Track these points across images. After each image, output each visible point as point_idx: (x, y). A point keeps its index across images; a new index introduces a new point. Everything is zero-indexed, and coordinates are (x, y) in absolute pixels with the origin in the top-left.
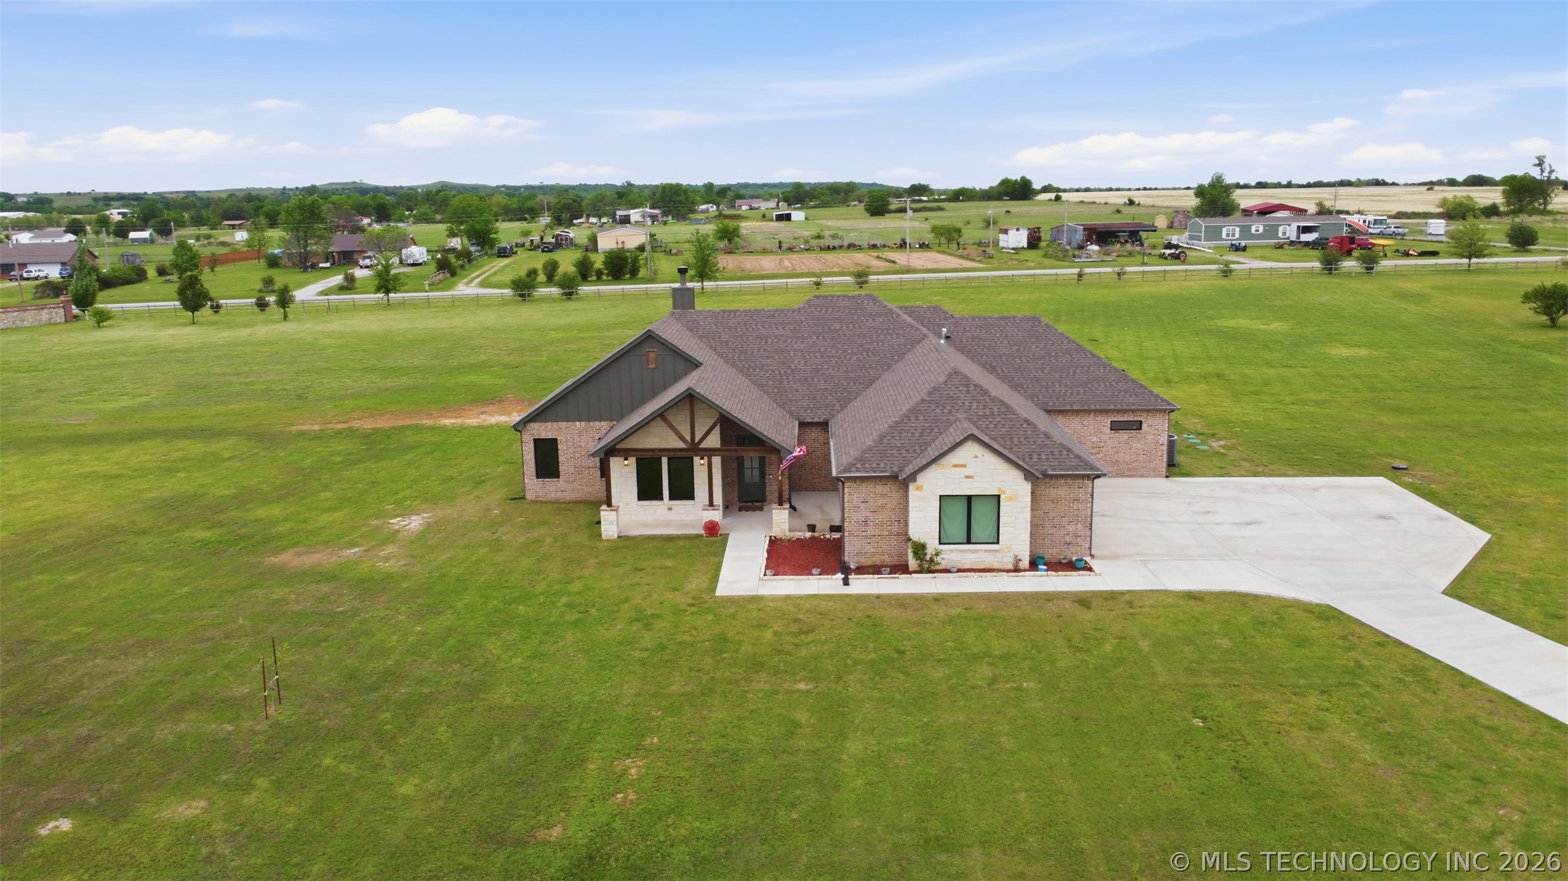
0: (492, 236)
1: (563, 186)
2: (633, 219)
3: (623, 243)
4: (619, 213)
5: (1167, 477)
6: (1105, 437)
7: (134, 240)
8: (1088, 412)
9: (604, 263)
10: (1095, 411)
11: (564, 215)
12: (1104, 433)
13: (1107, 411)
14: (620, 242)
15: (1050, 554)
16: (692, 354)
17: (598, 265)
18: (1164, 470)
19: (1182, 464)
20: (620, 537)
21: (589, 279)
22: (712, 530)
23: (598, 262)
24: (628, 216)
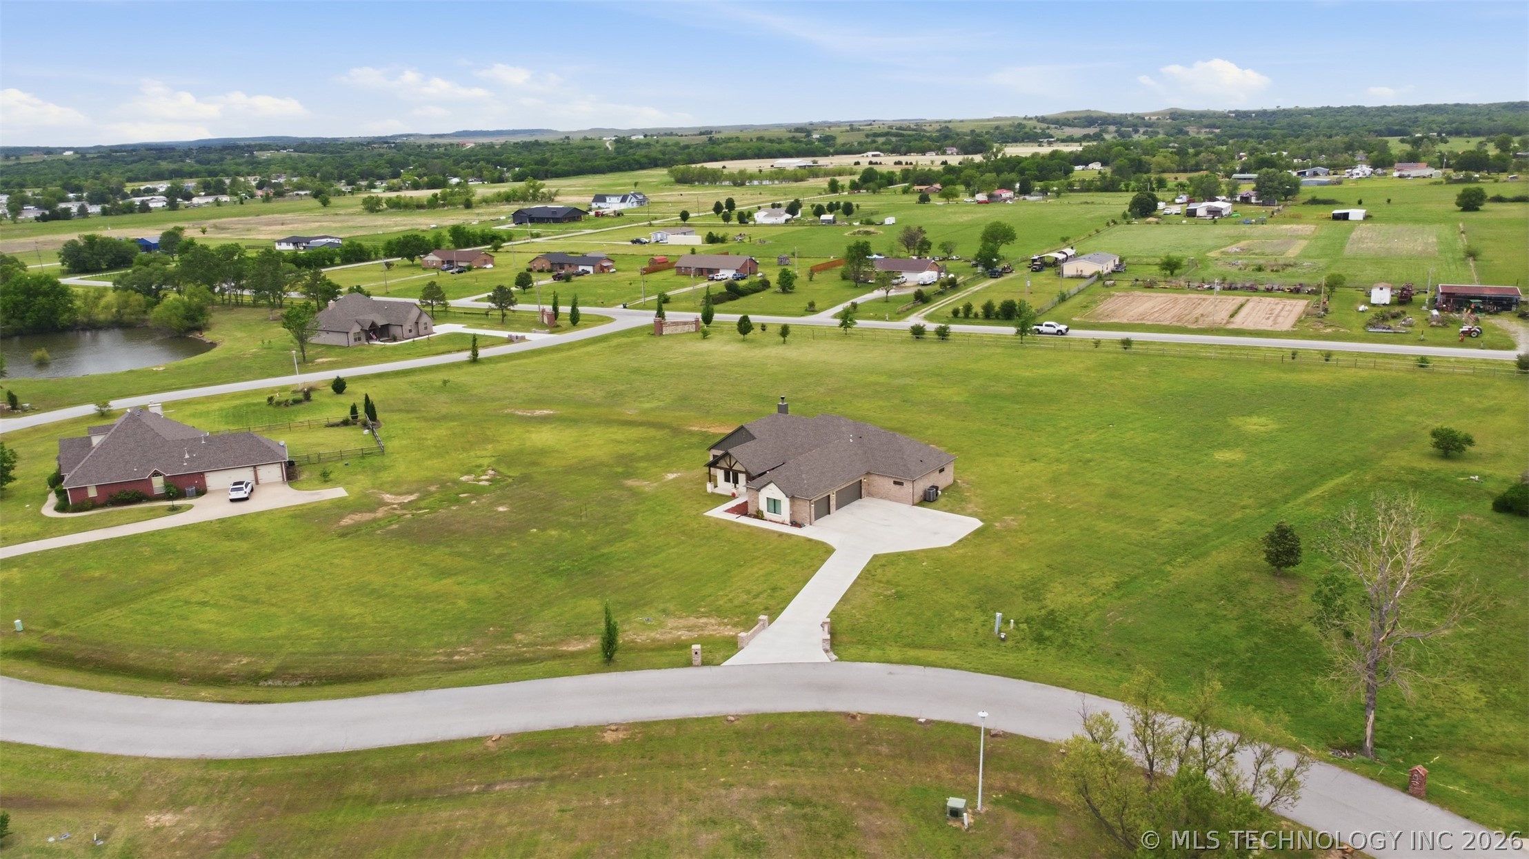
3: (1082, 271)
5: (912, 505)
6: (892, 487)
8: (885, 476)
9: (1000, 307)
10: (888, 476)
12: (891, 485)
13: (892, 477)
14: (1079, 270)
15: (799, 521)
16: (756, 434)
17: (997, 309)
18: (912, 502)
19: (936, 502)
20: (712, 492)
21: (991, 317)
22: (733, 496)
23: (997, 307)
24: (1195, 210)
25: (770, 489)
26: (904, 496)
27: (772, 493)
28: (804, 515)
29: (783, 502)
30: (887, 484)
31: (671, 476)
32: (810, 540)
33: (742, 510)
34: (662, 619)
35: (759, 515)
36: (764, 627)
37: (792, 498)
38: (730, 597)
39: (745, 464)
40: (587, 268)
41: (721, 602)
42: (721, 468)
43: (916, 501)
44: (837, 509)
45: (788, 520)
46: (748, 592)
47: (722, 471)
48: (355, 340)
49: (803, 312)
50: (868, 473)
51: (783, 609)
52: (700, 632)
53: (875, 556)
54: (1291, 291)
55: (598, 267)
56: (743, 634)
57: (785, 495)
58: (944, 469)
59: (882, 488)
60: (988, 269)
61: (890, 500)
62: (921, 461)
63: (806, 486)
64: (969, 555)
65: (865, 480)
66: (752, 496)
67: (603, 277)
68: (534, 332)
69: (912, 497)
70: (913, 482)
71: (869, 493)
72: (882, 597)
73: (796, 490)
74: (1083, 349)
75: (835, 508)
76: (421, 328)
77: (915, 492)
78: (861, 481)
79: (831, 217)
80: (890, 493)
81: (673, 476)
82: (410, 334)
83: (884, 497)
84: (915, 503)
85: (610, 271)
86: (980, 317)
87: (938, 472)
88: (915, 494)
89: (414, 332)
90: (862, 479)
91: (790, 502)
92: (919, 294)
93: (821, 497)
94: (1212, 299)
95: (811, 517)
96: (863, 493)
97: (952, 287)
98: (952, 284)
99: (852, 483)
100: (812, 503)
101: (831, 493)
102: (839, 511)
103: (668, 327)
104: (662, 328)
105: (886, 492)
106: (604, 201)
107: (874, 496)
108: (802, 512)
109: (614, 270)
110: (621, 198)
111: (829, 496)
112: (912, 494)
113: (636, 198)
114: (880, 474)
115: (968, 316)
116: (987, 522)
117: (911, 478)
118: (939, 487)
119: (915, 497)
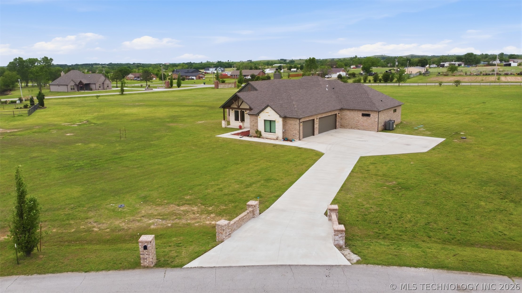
0: (371, 69)
1: (457, 55)
2: (445, 65)
3: (411, 72)
4: (441, 64)
5: (377, 131)
7: (292, 71)
8: (355, 110)
9: (382, 77)
10: (357, 110)
11: (419, 64)
12: (360, 117)
13: (360, 110)
14: (410, 72)
15: (290, 138)
16: (257, 88)
17: (380, 77)
18: (377, 129)
19: (394, 130)
20: (225, 127)
21: (377, 82)
22: (240, 128)
23: (380, 76)
24: (444, 64)
25: (267, 113)
26: (370, 125)
27: (269, 116)
28: (294, 132)
29: (277, 122)
30: (357, 116)
33: (246, 134)
34: (137, 206)
35: (259, 135)
36: (253, 215)
37: (285, 118)
38: (221, 186)
39: (249, 102)
40: (193, 77)
41: (209, 191)
42: (233, 109)
43: (380, 129)
44: (319, 133)
45: (281, 136)
46: (242, 182)
47: (234, 111)
48: (71, 89)
50: (342, 109)
51: (278, 197)
52: (177, 221)
53: (362, 157)
54: (518, 74)
55: (198, 77)
56: (223, 222)
57: (278, 116)
58: (396, 110)
59: (353, 120)
60: (367, 73)
61: (359, 129)
62: (382, 101)
63: (296, 109)
64: (446, 156)
65: (338, 114)
66: (253, 121)
67: (199, 80)
68: (159, 88)
69: (377, 125)
70: (379, 112)
71: (341, 125)
72: (385, 186)
73: (288, 112)
74: (434, 86)
75: (318, 131)
76: (105, 86)
77: (379, 121)
78: (336, 114)
79: (295, 69)
80: (359, 123)
81: (201, 122)
82: (100, 89)
83: (354, 127)
84: (379, 131)
85: (203, 78)
86: (372, 82)
87: (393, 111)
88: (379, 123)
89: (102, 88)
90: (337, 112)
91: (283, 121)
92: (340, 77)
93: (308, 120)
94: (481, 77)
95: (301, 134)
96: (337, 124)
97: (353, 77)
98: (353, 75)
99: (330, 114)
100: (301, 123)
101: (315, 118)
102: (320, 135)
103: (221, 85)
104: (218, 86)
105: (356, 123)
106: (209, 70)
107: (346, 127)
108: (293, 129)
109: (205, 78)
110: (215, 69)
111: (314, 120)
112: (377, 123)
113: (221, 69)
114: (351, 108)
115: (366, 81)
116: (447, 138)
117: (377, 108)
118: (394, 121)
119: (379, 125)
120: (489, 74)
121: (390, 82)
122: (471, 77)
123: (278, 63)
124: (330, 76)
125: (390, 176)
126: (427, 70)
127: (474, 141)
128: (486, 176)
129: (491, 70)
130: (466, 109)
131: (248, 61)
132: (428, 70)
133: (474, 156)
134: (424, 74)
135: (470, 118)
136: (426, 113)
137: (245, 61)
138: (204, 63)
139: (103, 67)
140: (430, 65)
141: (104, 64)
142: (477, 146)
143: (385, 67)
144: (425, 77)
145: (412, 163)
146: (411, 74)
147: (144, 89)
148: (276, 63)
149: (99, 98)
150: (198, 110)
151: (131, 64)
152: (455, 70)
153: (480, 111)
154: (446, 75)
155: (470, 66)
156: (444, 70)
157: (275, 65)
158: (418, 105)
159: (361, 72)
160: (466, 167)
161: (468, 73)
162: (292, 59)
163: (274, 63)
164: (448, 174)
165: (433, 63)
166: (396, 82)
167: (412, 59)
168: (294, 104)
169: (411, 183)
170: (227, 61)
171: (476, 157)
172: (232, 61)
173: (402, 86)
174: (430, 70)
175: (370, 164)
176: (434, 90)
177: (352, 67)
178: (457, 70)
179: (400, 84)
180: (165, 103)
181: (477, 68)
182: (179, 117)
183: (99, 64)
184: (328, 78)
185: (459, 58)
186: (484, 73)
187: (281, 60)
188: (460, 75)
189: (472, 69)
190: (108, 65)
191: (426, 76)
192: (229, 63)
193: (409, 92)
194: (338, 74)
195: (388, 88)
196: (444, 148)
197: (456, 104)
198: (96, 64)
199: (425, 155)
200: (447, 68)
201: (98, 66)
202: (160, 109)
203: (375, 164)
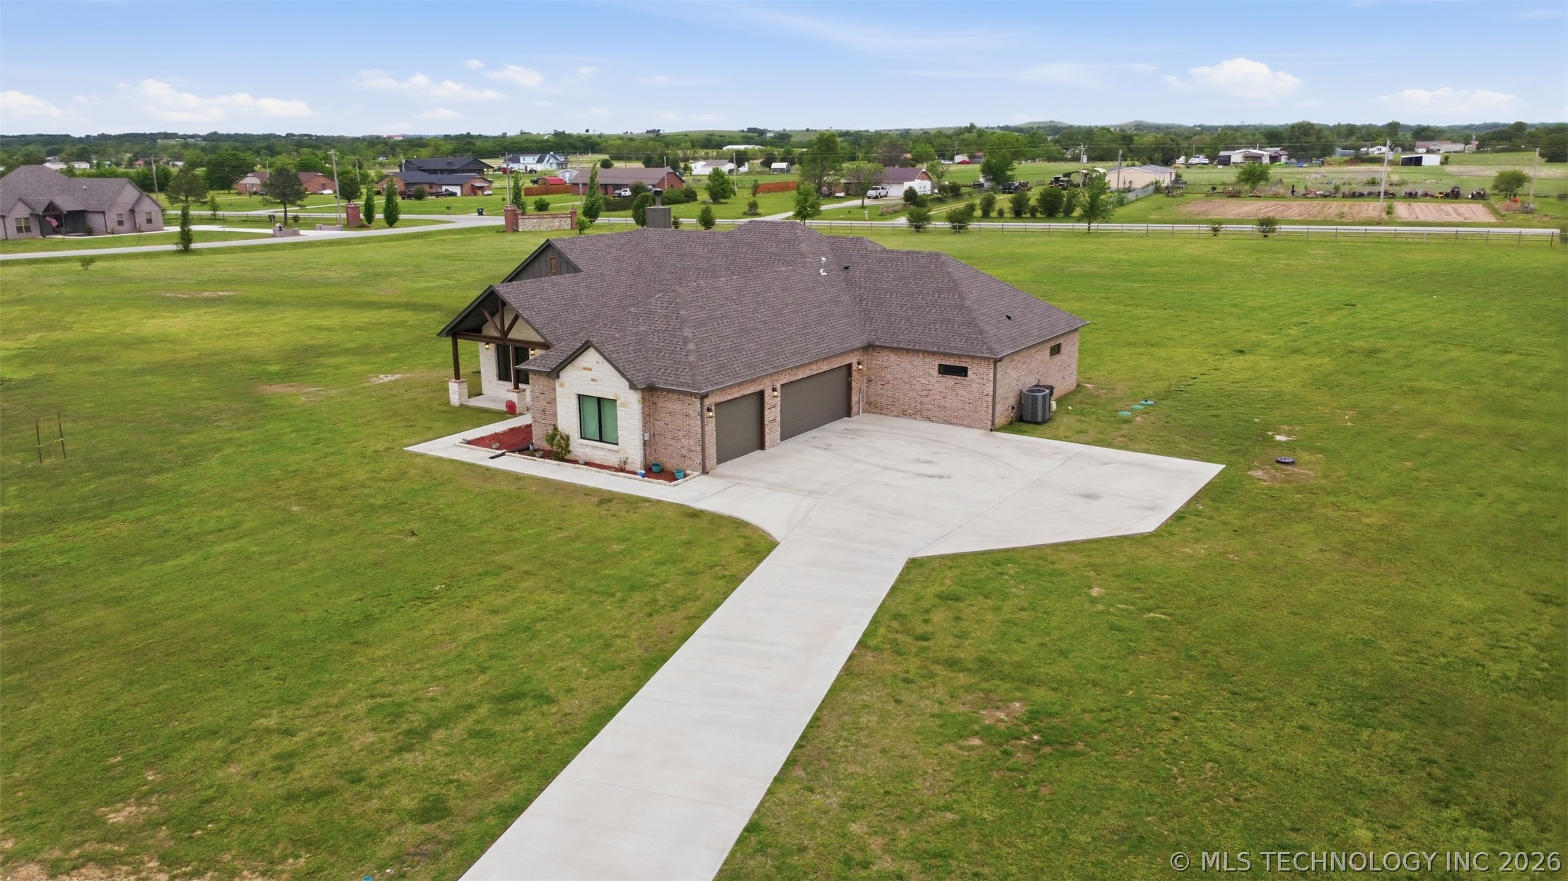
0: (1009, 173)
2: (1233, 159)
3: (1131, 182)
4: (1222, 153)
5: (991, 430)
6: (934, 380)
7: (775, 170)
8: (917, 352)
9: (1038, 199)
10: (924, 352)
11: (1156, 155)
12: (932, 376)
13: (934, 353)
14: (1127, 181)
15: (671, 464)
16: (580, 263)
17: (1033, 202)
18: (990, 423)
19: (1051, 424)
20: (461, 405)
21: (1023, 216)
22: (511, 410)
23: (1033, 197)
24: (1229, 157)
25: (585, 369)
26: (967, 406)
27: (593, 380)
28: (686, 442)
29: (623, 405)
30: (923, 373)
31: (384, 378)
32: (695, 514)
33: (519, 442)
35: (558, 451)
37: (650, 391)
38: (298, 740)
40: (451, 189)
41: (234, 772)
42: (488, 340)
43: (1000, 420)
44: (784, 437)
45: (636, 458)
46: (398, 715)
47: (492, 346)
48: (20, 230)
49: (739, 216)
50: (869, 348)
53: (913, 564)
54: (1447, 196)
55: (467, 187)
57: (627, 384)
58: (1059, 345)
59: (907, 386)
60: (999, 183)
61: (929, 419)
62: (1009, 318)
63: (691, 358)
64: (1223, 554)
65: (859, 363)
66: (542, 396)
67: (472, 198)
68: (321, 229)
69: (990, 407)
70: (996, 362)
71: (869, 403)
72: (975, 734)
73: (663, 370)
74: (1196, 236)
75: (779, 433)
76: (141, 219)
77: (999, 391)
78: (850, 366)
79: (784, 165)
80: (929, 398)
81: (390, 378)
82: (120, 228)
83: (911, 412)
84: (997, 426)
85: (485, 193)
86: (1007, 215)
87: (1048, 352)
88: (998, 399)
89: (127, 225)
90: (853, 359)
91: (644, 401)
92: (911, 196)
93: (737, 395)
94: (1336, 203)
95: (708, 452)
96: (854, 398)
97: (953, 196)
98: (954, 191)
99: (825, 367)
100: (709, 410)
101: (766, 386)
102: (788, 444)
103: (526, 221)
104: (517, 222)
105: (918, 398)
106: (518, 161)
107: (885, 411)
108: (680, 433)
109: (491, 192)
110: (537, 158)
111: (761, 394)
112: (990, 399)
113: (556, 159)
114: (901, 346)
115: (989, 214)
116: (1230, 464)
117: (990, 350)
118: (1051, 388)
119: (999, 408)
120: (1361, 195)
121: (1064, 217)
122: (1307, 202)
123: (740, 139)
124: (883, 193)
125: (1006, 668)
126: (1178, 176)
127: (1320, 474)
128: (1369, 667)
129: (1365, 180)
130: (1293, 332)
131: (648, 132)
132: (1181, 176)
133: (1321, 550)
134: (1169, 191)
135: (1306, 370)
136: (1165, 346)
137: (640, 132)
138: (512, 138)
139: (186, 146)
140: (1188, 156)
141: (193, 137)
142: (1331, 499)
143: (1056, 160)
144: (1171, 199)
145: (1095, 592)
146: (1129, 190)
147: (270, 231)
148: (733, 140)
149: (92, 267)
150: (402, 324)
151: (280, 136)
152: (1259, 180)
153: (1337, 341)
154: (1235, 195)
155: (1305, 162)
156: (1227, 175)
157: (729, 147)
158: (1138, 312)
159: (981, 180)
160: (1295, 614)
161: (1300, 190)
162: (784, 130)
163: (727, 139)
164: (1228, 652)
165: (1200, 151)
166: (1080, 220)
167: (1136, 138)
168: (685, 338)
169: (1084, 711)
170: (583, 132)
171: (1327, 554)
172: (598, 133)
173: (1099, 234)
174: (1187, 176)
175: (938, 601)
176: (1193, 249)
177: (958, 158)
178: (1267, 180)
179: (1094, 226)
180: (301, 292)
181: (1325, 169)
182: (321, 355)
183: (174, 136)
184: (876, 197)
185: (1272, 136)
186: (1346, 189)
187: (750, 130)
188: (1276, 196)
189: (1312, 174)
190: (205, 138)
191: (1174, 197)
192: (589, 137)
193: (1116, 256)
194: (907, 185)
195: (1055, 239)
196: (1217, 509)
197: (1262, 309)
198: (166, 136)
199: (1146, 550)
200: (1236, 167)
201: (172, 142)
202: (274, 318)
203: (957, 599)
